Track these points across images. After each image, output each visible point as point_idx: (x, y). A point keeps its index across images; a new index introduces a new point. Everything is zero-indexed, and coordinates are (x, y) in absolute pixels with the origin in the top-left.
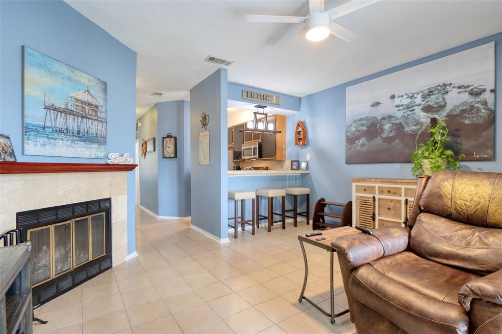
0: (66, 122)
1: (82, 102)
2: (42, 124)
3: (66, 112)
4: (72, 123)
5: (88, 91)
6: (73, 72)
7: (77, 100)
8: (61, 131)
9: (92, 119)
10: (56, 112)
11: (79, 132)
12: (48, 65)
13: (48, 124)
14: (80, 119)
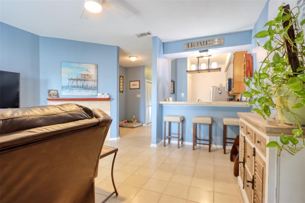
0: (77, 84)
1: (84, 75)
2: (68, 85)
3: (77, 80)
4: (80, 83)
5: (87, 70)
6: (80, 65)
7: (82, 75)
8: (75, 87)
9: (89, 81)
10: (73, 80)
11: (83, 86)
12: (70, 65)
13: (69, 85)
14: (83, 81)
